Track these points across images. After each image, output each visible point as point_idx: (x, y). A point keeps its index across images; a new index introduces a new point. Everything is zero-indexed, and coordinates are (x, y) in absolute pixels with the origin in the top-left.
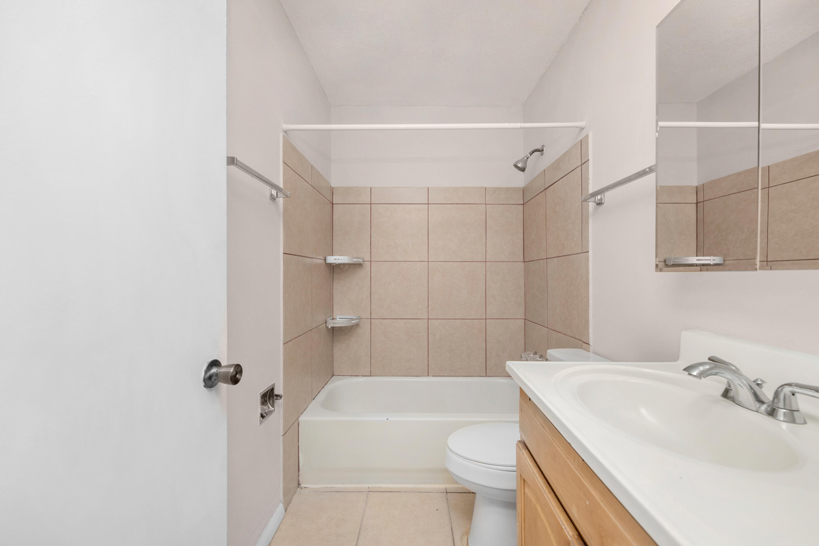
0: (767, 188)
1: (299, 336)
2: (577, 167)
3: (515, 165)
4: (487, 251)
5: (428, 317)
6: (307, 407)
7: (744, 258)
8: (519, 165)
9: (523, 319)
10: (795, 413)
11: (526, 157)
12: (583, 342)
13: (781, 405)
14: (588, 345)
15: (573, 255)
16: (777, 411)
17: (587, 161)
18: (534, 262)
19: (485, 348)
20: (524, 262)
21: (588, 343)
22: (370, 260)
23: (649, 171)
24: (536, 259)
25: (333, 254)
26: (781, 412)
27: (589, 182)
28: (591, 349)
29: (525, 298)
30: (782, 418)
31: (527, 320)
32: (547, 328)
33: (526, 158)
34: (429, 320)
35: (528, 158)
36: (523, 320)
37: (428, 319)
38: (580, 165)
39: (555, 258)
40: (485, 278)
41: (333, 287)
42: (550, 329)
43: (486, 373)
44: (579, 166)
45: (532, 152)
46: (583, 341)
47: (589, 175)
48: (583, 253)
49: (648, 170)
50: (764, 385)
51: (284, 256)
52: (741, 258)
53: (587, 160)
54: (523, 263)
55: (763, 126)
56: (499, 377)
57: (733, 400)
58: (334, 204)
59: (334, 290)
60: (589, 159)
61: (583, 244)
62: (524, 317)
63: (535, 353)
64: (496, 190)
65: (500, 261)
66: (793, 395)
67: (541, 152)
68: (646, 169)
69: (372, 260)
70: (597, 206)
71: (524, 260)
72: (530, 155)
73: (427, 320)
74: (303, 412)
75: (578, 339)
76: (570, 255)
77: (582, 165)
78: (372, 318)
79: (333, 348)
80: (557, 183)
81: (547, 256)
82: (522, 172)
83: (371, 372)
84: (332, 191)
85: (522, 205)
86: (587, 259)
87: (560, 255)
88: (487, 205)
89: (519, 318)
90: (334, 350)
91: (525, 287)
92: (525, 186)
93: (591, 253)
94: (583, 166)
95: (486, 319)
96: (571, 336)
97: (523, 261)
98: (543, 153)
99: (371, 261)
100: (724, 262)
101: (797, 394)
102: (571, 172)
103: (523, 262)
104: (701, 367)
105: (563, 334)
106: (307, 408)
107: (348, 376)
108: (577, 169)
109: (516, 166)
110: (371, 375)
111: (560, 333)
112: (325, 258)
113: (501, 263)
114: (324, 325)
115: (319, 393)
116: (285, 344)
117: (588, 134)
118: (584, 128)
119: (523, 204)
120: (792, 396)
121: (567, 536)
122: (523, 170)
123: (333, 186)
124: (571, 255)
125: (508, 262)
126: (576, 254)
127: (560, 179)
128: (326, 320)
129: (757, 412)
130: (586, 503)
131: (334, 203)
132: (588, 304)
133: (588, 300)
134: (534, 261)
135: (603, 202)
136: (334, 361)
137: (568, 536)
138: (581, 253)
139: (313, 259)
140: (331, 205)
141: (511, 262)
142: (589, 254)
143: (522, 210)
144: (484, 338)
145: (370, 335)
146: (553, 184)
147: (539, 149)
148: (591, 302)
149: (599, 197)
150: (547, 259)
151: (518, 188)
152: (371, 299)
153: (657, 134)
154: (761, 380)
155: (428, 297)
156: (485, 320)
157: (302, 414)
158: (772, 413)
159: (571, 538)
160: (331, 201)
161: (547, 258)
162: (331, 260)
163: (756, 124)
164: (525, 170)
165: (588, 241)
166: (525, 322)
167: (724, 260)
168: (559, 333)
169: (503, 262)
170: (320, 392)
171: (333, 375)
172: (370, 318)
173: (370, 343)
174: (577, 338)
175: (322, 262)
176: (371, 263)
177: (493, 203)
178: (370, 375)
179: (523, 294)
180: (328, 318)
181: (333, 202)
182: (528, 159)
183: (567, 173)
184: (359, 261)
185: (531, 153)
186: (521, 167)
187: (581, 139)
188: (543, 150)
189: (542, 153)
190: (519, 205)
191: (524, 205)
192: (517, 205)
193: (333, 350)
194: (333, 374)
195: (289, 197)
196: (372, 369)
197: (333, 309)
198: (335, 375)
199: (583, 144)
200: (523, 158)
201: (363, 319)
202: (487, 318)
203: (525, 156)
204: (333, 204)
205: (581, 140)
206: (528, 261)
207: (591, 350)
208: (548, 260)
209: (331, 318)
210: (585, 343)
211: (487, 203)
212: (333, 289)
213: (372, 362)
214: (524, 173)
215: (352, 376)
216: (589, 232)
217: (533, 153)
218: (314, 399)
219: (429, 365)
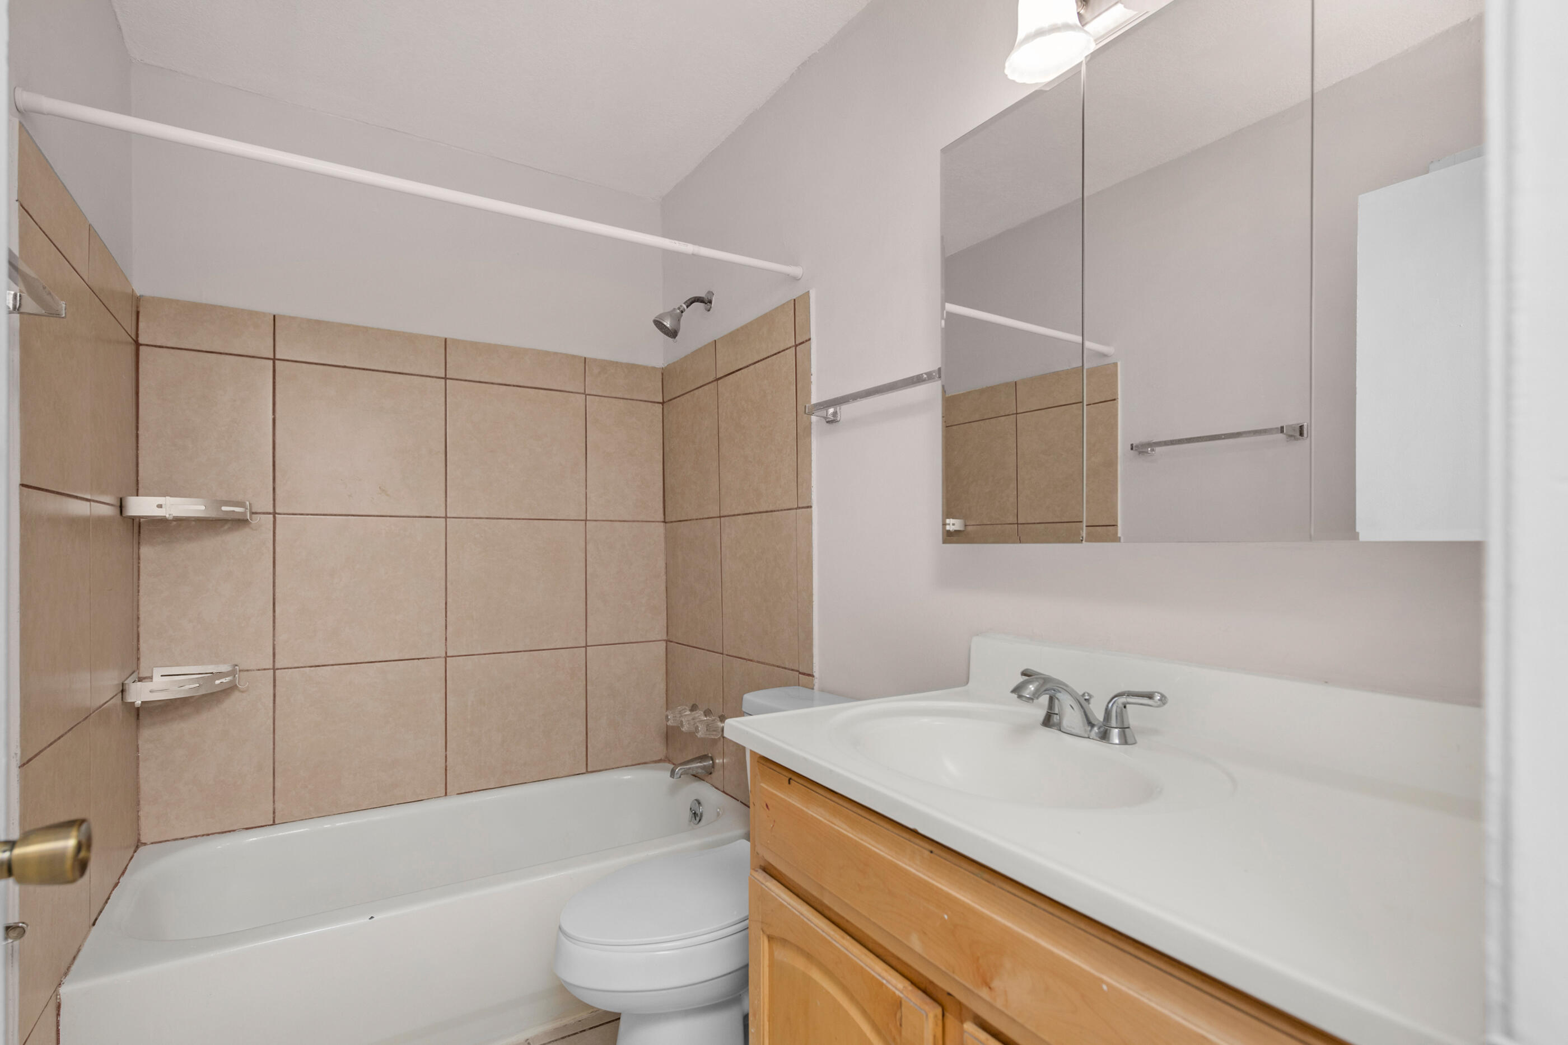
0: (1015, 414)
1: (59, 738)
2: (787, 349)
3: (657, 321)
4: (588, 496)
5: (446, 653)
6: (79, 951)
7: (989, 523)
8: (668, 323)
9: (664, 640)
10: (1127, 730)
11: (679, 308)
12: (800, 673)
13: (1114, 723)
14: (811, 677)
15: (778, 511)
16: (1110, 730)
17: (806, 341)
18: (689, 522)
19: (584, 709)
20: (665, 522)
21: (811, 673)
22: (271, 511)
23: (927, 379)
24: (694, 518)
25: (138, 490)
26: (1115, 735)
27: (812, 380)
28: (817, 682)
29: (667, 597)
30: (1117, 741)
31: (671, 642)
32: (722, 654)
33: (679, 311)
34: (448, 658)
35: (682, 312)
36: (664, 644)
37: (446, 657)
38: (793, 346)
39: (739, 517)
40: (584, 555)
41: (138, 586)
42: (727, 655)
43: (587, 764)
44: (790, 347)
45: (691, 301)
46: (800, 671)
47: (812, 366)
48: (798, 508)
49: (925, 376)
50: (1092, 701)
51: (21, 494)
52: (985, 522)
53: (807, 338)
54: (662, 524)
55: (1088, 344)
56: (620, 769)
57: (1059, 727)
58: (142, 345)
59: (141, 593)
60: (812, 337)
61: (799, 491)
62: (665, 638)
63: (694, 708)
64: (605, 366)
65: (617, 519)
66: (1125, 707)
67: (706, 303)
68: (922, 374)
69: (277, 511)
70: (827, 424)
71: (665, 518)
72: (687, 307)
73: (444, 659)
74: (69, 968)
75: (789, 669)
76: (772, 511)
77: (796, 346)
78: (277, 666)
79: (138, 764)
80: (742, 371)
81: (721, 512)
82: (670, 340)
83: (274, 813)
84: (137, 306)
85: (661, 405)
86: (810, 521)
87: (752, 511)
88: (587, 396)
89: (654, 639)
90: (141, 770)
91: (666, 573)
92: (666, 365)
93: (815, 509)
94: (798, 348)
95: (586, 646)
96: (775, 664)
97: (662, 520)
98: (711, 307)
99: (274, 514)
100: (965, 528)
101: (1128, 706)
102: (773, 355)
103: (663, 522)
104: (1031, 686)
105: (758, 662)
106: (81, 954)
107: (196, 836)
108: (786, 351)
109: (659, 324)
110: (274, 821)
111: (751, 661)
112: (121, 500)
113: (619, 523)
114: (118, 700)
115: (106, 902)
116: (24, 764)
117: (809, 291)
118: (800, 279)
119: (663, 403)
120: (1124, 709)
121: (894, 993)
122: (673, 334)
123: (138, 292)
124: (775, 511)
125: (634, 521)
126: (785, 510)
127: (750, 365)
128: (123, 684)
129: (1089, 738)
130: (944, 918)
131: (141, 340)
132: (811, 602)
133: (811, 595)
134: (690, 520)
135: (838, 419)
136: (142, 802)
137: (897, 993)
138: (796, 509)
139: (92, 503)
140: (133, 347)
141: (638, 521)
142: (812, 510)
143: (661, 415)
144: (582, 690)
145: (271, 714)
146: (734, 372)
147: (703, 298)
148: (816, 598)
149: (831, 410)
150: (720, 517)
151: (654, 368)
152: (274, 616)
153: (943, 322)
154: (1089, 695)
155: (446, 604)
156: (584, 648)
157: (66, 974)
158: (1104, 736)
159: (901, 992)
160: (134, 337)
161: (721, 515)
162: (142, 506)
163: (1078, 339)
164: (676, 335)
165: (809, 488)
166: (666, 646)
167: (966, 526)
168: (749, 662)
169: (623, 523)
170: (108, 898)
171: (138, 845)
172: (271, 667)
173: (272, 736)
174: (787, 667)
175: (107, 511)
176: (274, 518)
177: (600, 394)
178: (271, 823)
179: (663, 588)
180: (127, 679)
181: (137, 340)
182: (683, 314)
183: (765, 356)
184: (234, 511)
185: (689, 302)
186: (670, 328)
187: (794, 298)
188: (710, 302)
189: (709, 307)
190: (654, 404)
191: (665, 405)
192: (650, 404)
193: (138, 772)
194: (139, 840)
195: (64, 316)
196: (279, 806)
197: (138, 649)
198: (145, 844)
199: (798, 306)
200: (672, 311)
201: (250, 672)
202: (588, 644)
203: (677, 308)
204: (138, 345)
205: (795, 300)
206: (675, 522)
207: (816, 687)
208: (722, 519)
209: (134, 676)
210: (804, 674)
211: (587, 393)
212: (138, 592)
213: (278, 784)
214: (675, 340)
215: (208, 835)
216: (813, 470)
217: (692, 303)
218: (94, 924)
219: (448, 768)
